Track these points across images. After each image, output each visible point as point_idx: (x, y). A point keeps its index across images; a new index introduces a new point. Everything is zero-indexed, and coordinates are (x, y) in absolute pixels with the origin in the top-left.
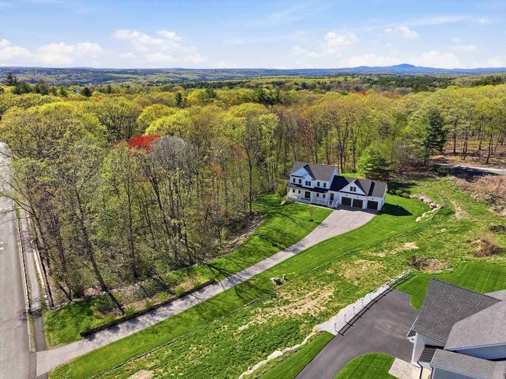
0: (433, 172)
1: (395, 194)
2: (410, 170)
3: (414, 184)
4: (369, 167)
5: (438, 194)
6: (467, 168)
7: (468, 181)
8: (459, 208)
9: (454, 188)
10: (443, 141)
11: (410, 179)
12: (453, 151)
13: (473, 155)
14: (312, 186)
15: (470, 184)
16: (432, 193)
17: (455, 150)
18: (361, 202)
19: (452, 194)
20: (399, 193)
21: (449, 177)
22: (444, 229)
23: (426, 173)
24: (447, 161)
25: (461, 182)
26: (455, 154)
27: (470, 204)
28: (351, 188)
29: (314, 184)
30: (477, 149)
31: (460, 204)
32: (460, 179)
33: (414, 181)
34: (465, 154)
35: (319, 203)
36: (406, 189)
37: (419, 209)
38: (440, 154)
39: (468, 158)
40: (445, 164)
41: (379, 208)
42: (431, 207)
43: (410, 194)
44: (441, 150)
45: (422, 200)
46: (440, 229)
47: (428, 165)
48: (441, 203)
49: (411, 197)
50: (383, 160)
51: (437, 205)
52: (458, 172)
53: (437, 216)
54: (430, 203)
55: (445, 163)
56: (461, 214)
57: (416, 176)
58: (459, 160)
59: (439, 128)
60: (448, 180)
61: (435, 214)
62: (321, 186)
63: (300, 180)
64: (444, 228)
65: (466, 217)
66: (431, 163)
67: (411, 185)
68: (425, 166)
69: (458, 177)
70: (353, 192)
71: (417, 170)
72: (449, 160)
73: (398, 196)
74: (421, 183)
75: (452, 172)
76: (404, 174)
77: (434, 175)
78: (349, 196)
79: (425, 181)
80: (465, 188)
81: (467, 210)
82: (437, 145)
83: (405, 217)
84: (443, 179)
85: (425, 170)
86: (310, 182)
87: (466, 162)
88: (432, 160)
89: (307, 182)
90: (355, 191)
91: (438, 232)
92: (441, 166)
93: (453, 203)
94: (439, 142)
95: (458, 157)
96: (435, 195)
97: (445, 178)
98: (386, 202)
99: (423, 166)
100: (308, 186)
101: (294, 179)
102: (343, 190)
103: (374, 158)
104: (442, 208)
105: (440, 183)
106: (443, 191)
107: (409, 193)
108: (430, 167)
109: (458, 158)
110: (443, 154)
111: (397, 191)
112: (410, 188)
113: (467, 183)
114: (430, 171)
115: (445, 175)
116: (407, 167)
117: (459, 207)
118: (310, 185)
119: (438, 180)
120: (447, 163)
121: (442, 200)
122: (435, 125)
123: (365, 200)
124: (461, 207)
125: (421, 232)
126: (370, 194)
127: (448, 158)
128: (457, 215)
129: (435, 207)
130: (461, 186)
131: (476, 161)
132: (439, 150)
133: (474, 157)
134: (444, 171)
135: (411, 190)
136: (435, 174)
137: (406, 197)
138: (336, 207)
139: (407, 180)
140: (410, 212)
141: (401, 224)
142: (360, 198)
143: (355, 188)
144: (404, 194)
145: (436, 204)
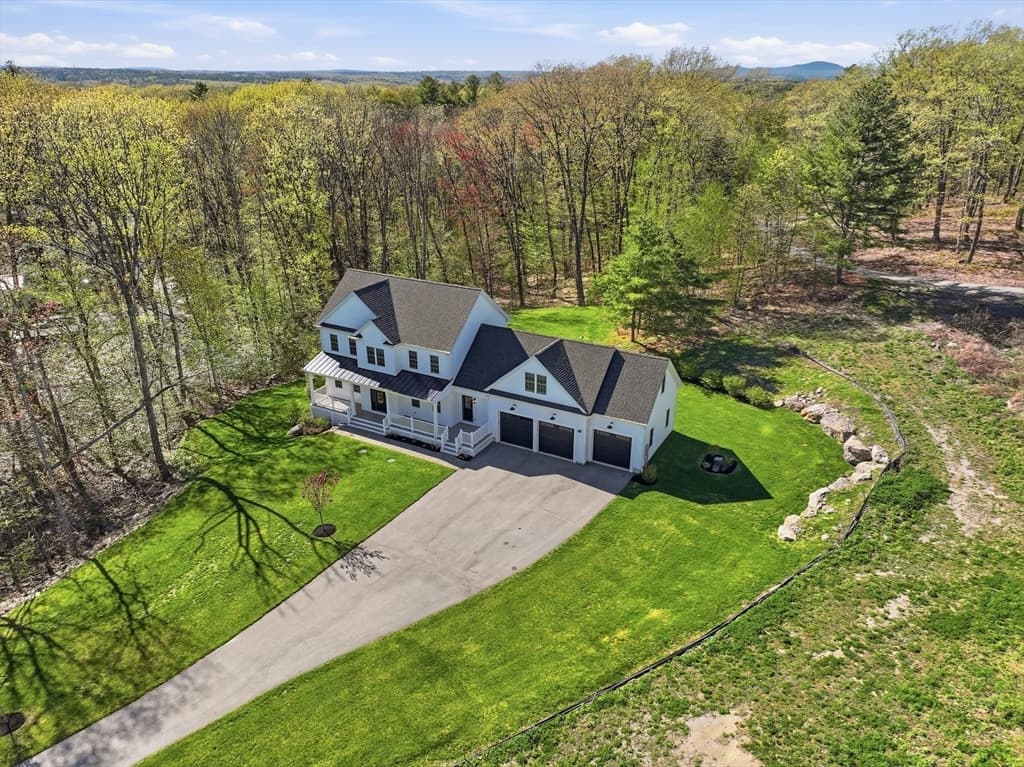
0: (865, 306)
1: (721, 390)
2: (787, 299)
3: (794, 351)
4: (636, 290)
5: (877, 397)
6: (983, 293)
7: (990, 341)
8: (964, 470)
9: (937, 370)
10: (901, 197)
11: (784, 333)
12: (930, 235)
13: (995, 247)
14: (390, 369)
15: (999, 352)
16: (855, 389)
17: (937, 230)
18: (568, 435)
19: (934, 394)
20: (735, 388)
21: (920, 326)
22: (903, 600)
23: (840, 311)
24: (912, 268)
25: (966, 345)
26: (939, 243)
27: (1007, 446)
28: (529, 377)
29: (395, 360)
30: (1009, 228)
31: (965, 444)
32: (959, 335)
33: (794, 340)
34: (970, 244)
35: (412, 435)
36: (763, 371)
37: (798, 465)
38: (891, 244)
39: (982, 256)
40: (906, 279)
41: (637, 462)
42: (848, 456)
43: (776, 392)
44: (894, 230)
45: (818, 418)
46: (881, 597)
47: (851, 281)
48: (887, 440)
49: (778, 403)
50: (687, 265)
51: (875, 450)
52: (950, 306)
53: (871, 511)
54: (847, 436)
55: (907, 273)
56: (973, 499)
57: (805, 321)
58: (953, 263)
59: (891, 152)
60: (918, 336)
61: (861, 497)
62: (424, 368)
63: (352, 344)
64: (901, 588)
65: (998, 521)
66: (859, 274)
67: (783, 354)
68: (840, 282)
69: (952, 325)
70: (535, 395)
71: (811, 297)
72: (918, 264)
73: (732, 400)
74: (820, 347)
75: (930, 303)
76: (766, 313)
77: (866, 318)
78: (523, 410)
79: (835, 337)
80: (982, 372)
81: (1000, 476)
82: (882, 211)
83: (736, 507)
84: (899, 331)
85: (838, 299)
86: (381, 353)
87: (976, 271)
88: (861, 263)
89: (370, 351)
90: (542, 390)
91: (871, 624)
92: (895, 283)
93: (938, 436)
94: (889, 202)
95: (945, 252)
96: (868, 400)
97: (905, 328)
98: (677, 429)
99: (831, 285)
100: (375, 368)
101: (334, 339)
102: (500, 384)
103: (656, 258)
104: (894, 465)
105: (889, 349)
106: (897, 382)
107: (771, 385)
108: (858, 286)
109: (947, 257)
110: (901, 243)
111: (729, 381)
112: (780, 365)
113: (987, 347)
114: (854, 301)
115: (903, 317)
116: (780, 285)
117: (966, 463)
118: (382, 363)
119: (883, 337)
120: (915, 274)
121: (894, 426)
122: (876, 139)
123: (583, 429)
124: (975, 464)
125: (786, 626)
126: (600, 406)
127: (917, 258)
128: (958, 502)
129: (866, 456)
130: (965, 363)
131: (1011, 266)
132: (886, 230)
133: (999, 253)
134: (902, 303)
135: (781, 373)
136: (871, 313)
137: (760, 406)
138: (472, 452)
139: (774, 333)
140: (761, 476)
141: (710, 557)
142: (565, 420)
143: (542, 380)
144: (753, 392)
145: (870, 441)
